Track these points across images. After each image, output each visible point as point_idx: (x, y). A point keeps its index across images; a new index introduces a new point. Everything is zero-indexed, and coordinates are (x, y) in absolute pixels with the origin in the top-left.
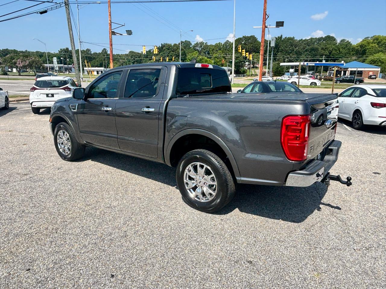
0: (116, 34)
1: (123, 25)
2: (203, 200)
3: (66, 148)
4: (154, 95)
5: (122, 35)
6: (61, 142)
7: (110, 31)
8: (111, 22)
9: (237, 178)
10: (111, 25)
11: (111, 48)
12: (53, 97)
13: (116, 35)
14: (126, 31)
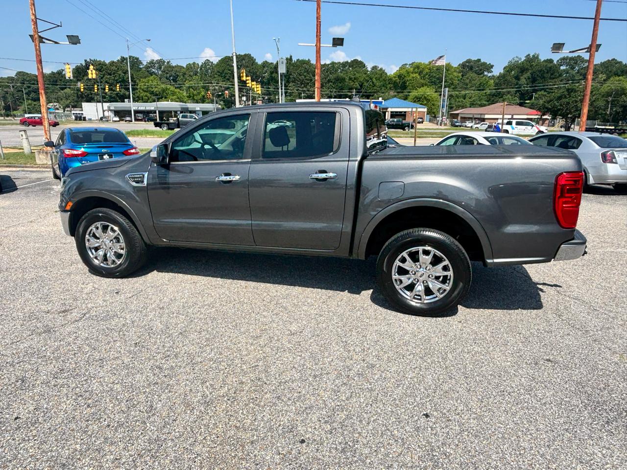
0: (44, 40)
1: (59, 26)
2: (427, 300)
3: (109, 257)
4: (330, 152)
5: (57, 43)
6: (97, 245)
8: (36, 18)
9: (489, 261)
10: (36, 23)
13: (44, 42)
14: (67, 36)
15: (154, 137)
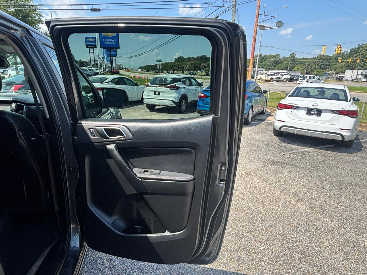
0: (265, 28)
1: (275, 17)
5: (272, 28)
7: (256, 25)
8: (259, 14)
10: (258, 18)
11: (254, 44)
12: (160, 95)
14: (276, 22)
15: (361, 92)
